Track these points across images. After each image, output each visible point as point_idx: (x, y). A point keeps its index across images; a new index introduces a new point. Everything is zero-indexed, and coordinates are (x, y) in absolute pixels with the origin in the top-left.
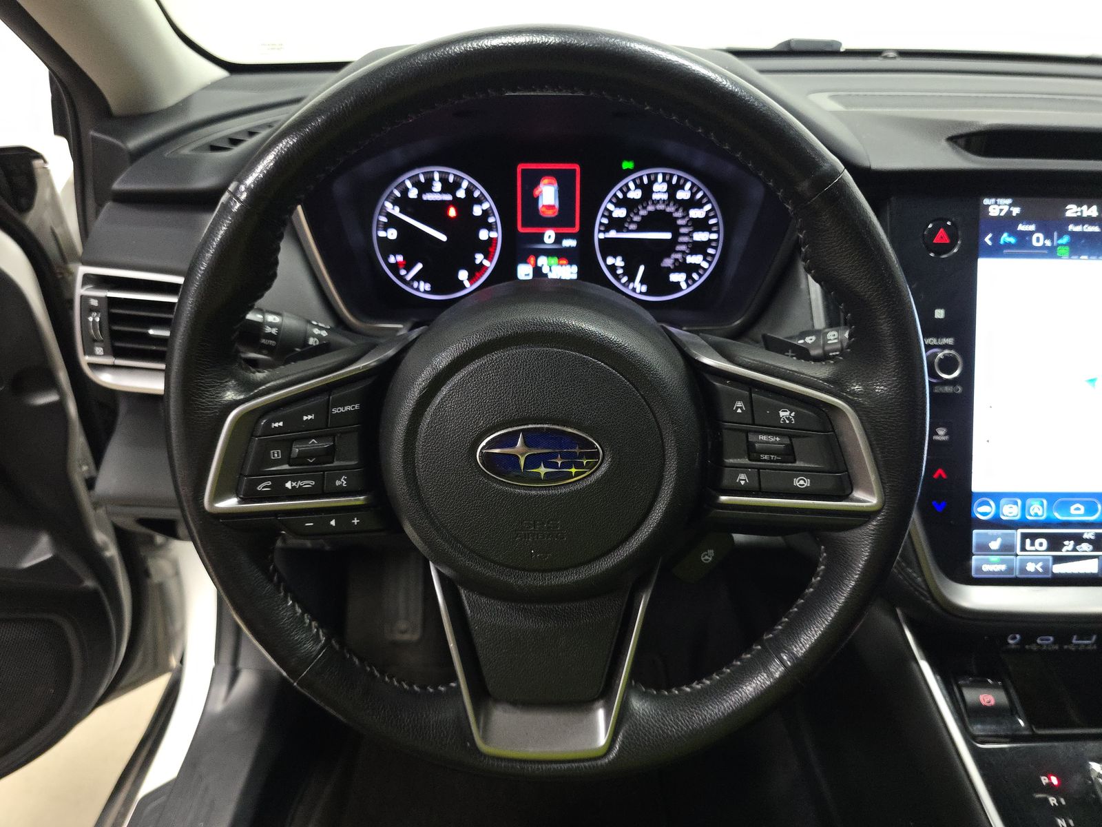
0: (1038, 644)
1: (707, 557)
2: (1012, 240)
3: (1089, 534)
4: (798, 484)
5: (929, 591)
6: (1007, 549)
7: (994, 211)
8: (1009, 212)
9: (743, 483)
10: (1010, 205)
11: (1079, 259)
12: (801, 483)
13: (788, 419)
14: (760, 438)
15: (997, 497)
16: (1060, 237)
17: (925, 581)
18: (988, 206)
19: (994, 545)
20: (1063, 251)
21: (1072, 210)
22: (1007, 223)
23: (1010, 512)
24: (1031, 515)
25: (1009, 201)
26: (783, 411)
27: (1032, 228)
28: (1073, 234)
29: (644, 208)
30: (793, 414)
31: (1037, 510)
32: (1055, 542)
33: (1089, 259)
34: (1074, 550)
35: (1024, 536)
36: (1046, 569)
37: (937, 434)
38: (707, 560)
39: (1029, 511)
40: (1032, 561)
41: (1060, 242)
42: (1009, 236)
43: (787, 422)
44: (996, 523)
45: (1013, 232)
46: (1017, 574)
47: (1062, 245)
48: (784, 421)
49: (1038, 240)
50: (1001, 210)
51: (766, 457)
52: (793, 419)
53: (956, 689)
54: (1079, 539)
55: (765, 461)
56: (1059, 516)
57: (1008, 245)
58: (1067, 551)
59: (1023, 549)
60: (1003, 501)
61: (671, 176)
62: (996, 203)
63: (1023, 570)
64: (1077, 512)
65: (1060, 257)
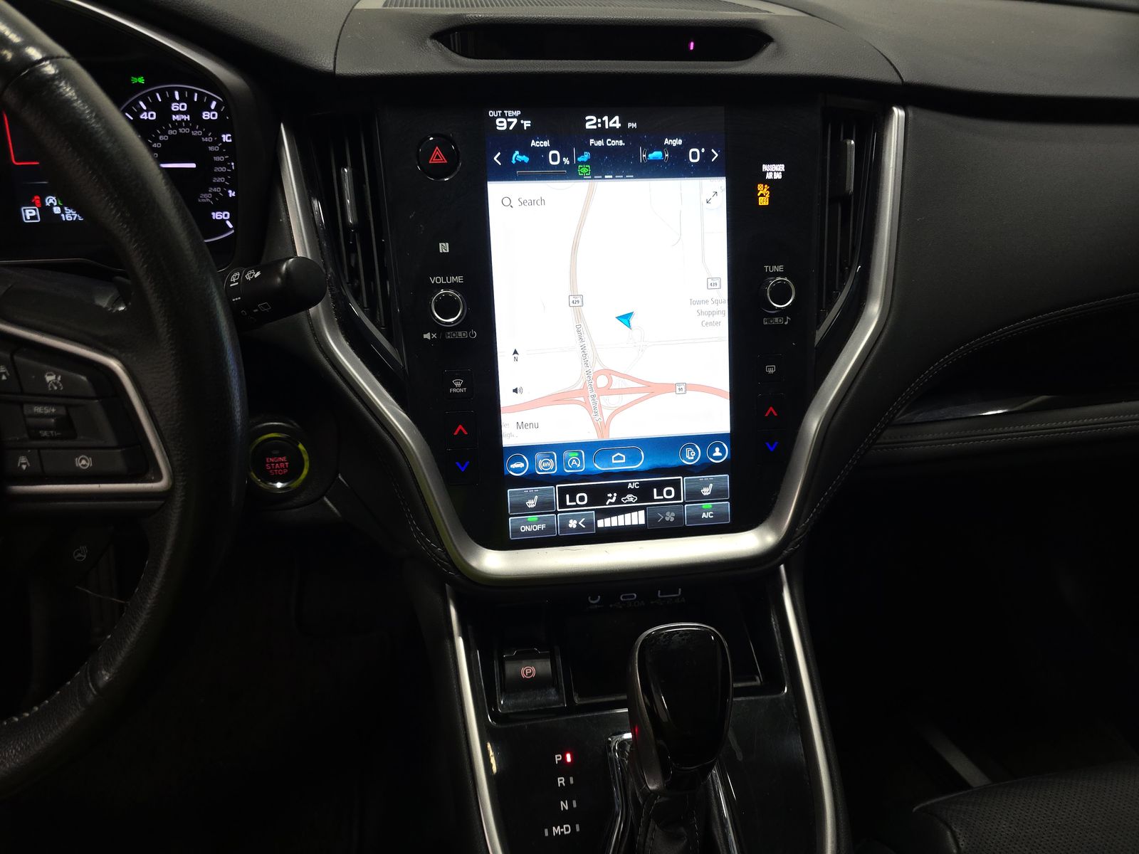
0: (622, 602)
1: (80, 555)
2: (526, 159)
3: (633, 484)
4: (80, 465)
5: (451, 562)
6: (543, 507)
7: (501, 125)
8: (519, 125)
9: (24, 467)
10: (519, 118)
11: (603, 178)
12: (83, 463)
13: (56, 384)
14: (35, 410)
15: (529, 451)
16: (580, 154)
17: (445, 550)
18: (494, 119)
19: (531, 504)
20: (584, 170)
21: (591, 123)
22: (517, 138)
23: (546, 466)
24: (568, 469)
25: (518, 113)
26: (48, 375)
27: (546, 144)
28: (593, 150)
29: (164, 133)
30: (59, 378)
31: (576, 463)
32: (597, 496)
33: (614, 178)
34: (618, 501)
35: (563, 492)
36: (589, 524)
37: (454, 387)
38: (81, 558)
39: (566, 464)
40: (573, 518)
41: (580, 159)
42: (521, 154)
43: (56, 388)
44: (532, 480)
45: (526, 150)
46: (558, 532)
47: (583, 163)
48: (52, 387)
49: (555, 158)
50: (509, 124)
51: (45, 434)
52: (61, 385)
53: (496, 664)
54: (622, 491)
55: (45, 438)
56: (599, 467)
57: (520, 165)
58: (611, 503)
59: (563, 505)
60: (538, 455)
61: (192, 92)
62: (503, 116)
63: (564, 527)
64: (618, 462)
65: (581, 178)
